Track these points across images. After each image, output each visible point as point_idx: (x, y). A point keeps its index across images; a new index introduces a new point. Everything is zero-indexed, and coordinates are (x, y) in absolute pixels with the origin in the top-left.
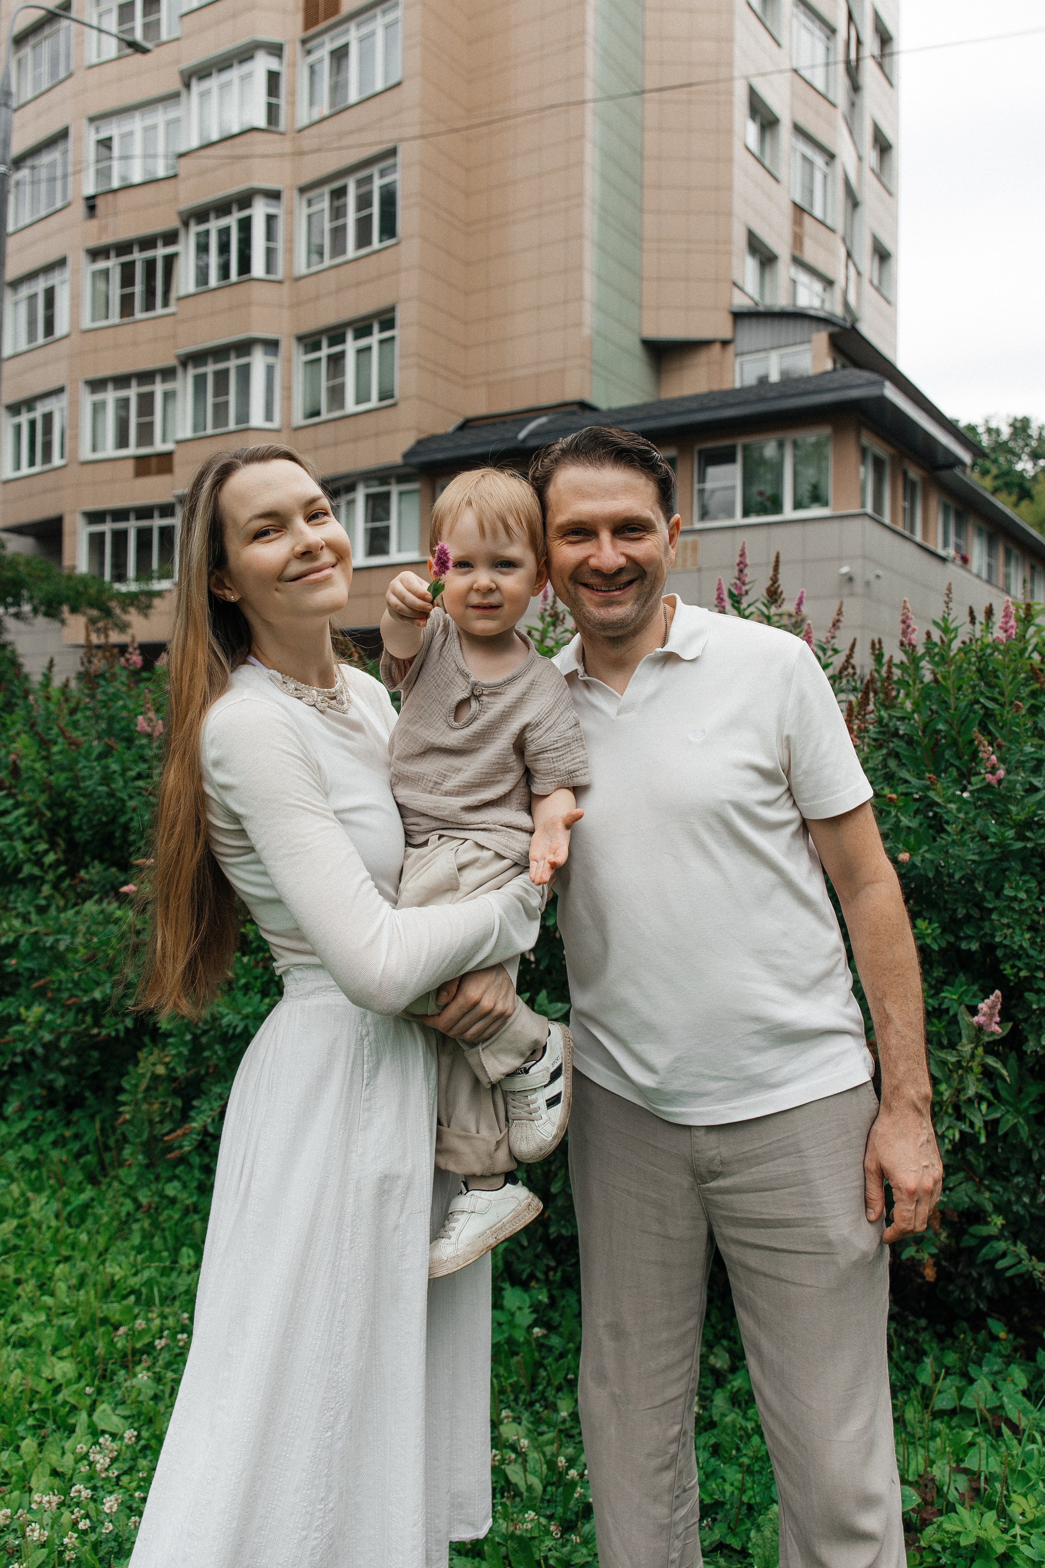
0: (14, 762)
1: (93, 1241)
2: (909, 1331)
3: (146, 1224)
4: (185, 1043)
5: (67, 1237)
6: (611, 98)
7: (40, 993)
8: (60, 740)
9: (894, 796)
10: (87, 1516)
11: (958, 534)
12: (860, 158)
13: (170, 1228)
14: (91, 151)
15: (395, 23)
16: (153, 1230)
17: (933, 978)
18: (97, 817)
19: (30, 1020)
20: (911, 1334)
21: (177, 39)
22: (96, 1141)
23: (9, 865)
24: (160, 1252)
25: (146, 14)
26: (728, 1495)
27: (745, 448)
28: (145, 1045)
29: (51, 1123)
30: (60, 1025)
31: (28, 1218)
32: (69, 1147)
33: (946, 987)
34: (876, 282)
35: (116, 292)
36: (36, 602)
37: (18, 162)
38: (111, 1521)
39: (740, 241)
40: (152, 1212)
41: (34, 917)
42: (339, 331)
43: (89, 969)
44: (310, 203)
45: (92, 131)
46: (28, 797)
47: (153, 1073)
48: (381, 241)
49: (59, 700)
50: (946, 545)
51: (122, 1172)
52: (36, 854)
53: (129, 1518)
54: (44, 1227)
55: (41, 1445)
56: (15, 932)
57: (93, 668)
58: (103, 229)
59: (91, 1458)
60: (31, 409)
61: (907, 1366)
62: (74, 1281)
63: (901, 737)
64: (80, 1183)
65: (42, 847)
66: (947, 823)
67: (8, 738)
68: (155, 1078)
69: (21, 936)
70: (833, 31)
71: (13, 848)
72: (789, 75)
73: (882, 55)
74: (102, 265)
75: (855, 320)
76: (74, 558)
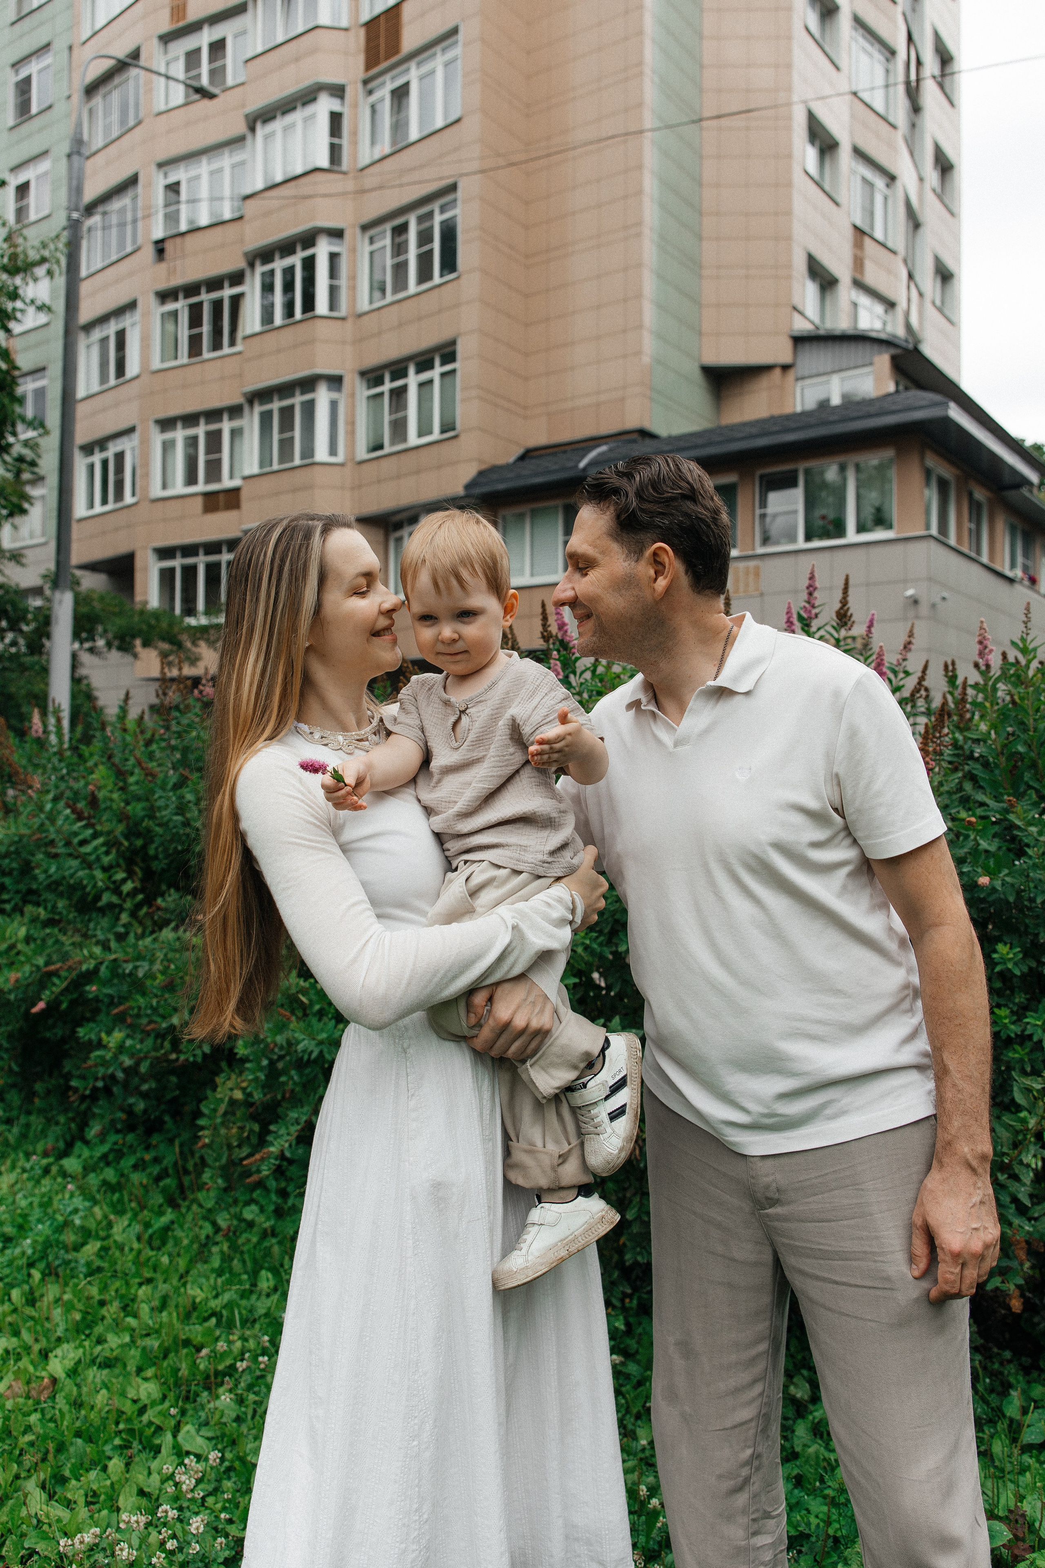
0: (93, 793)
1: (174, 1263)
2: (993, 1363)
3: (225, 1247)
4: (261, 1069)
5: (149, 1259)
6: (669, 127)
7: (121, 1019)
8: (137, 771)
9: (973, 819)
10: (174, 1536)
11: (1026, 555)
12: (921, 179)
13: (249, 1251)
14: (159, 196)
15: (454, 60)
16: (232, 1254)
17: (1014, 1004)
18: (174, 845)
19: (111, 1045)
20: (996, 1366)
21: (243, 84)
22: (176, 1164)
23: (89, 894)
24: (240, 1274)
25: (211, 60)
26: (813, 1527)
27: (807, 472)
28: (222, 1071)
29: (131, 1146)
30: (140, 1051)
31: (111, 1240)
32: (148, 1170)
33: (1029, 1013)
34: (938, 303)
35: (184, 333)
36: (110, 635)
37: (90, 209)
38: (197, 1542)
39: (800, 265)
40: (231, 1235)
41: (113, 944)
42: (403, 365)
43: (167, 996)
44: (372, 241)
45: (161, 176)
46: (107, 827)
47: (231, 1098)
48: (442, 276)
49: (135, 732)
50: (1013, 565)
51: (201, 1196)
52: (114, 882)
53: (215, 1539)
54: (127, 1249)
55: (127, 1465)
56: (95, 959)
57: (167, 701)
58: (171, 272)
59: (177, 1479)
60: (103, 449)
61: (993, 1399)
62: (156, 1303)
63: (977, 760)
64: (161, 1206)
65: (120, 875)
66: (1028, 846)
67: (86, 769)
68: (233, 1102)
69: (101, 963)
70: (893, 53)
71: (93, 877)
72: (849, 97)
73: (943, 75)
74: (170, 307)
75: (917, 341)
76: (145, 593)
